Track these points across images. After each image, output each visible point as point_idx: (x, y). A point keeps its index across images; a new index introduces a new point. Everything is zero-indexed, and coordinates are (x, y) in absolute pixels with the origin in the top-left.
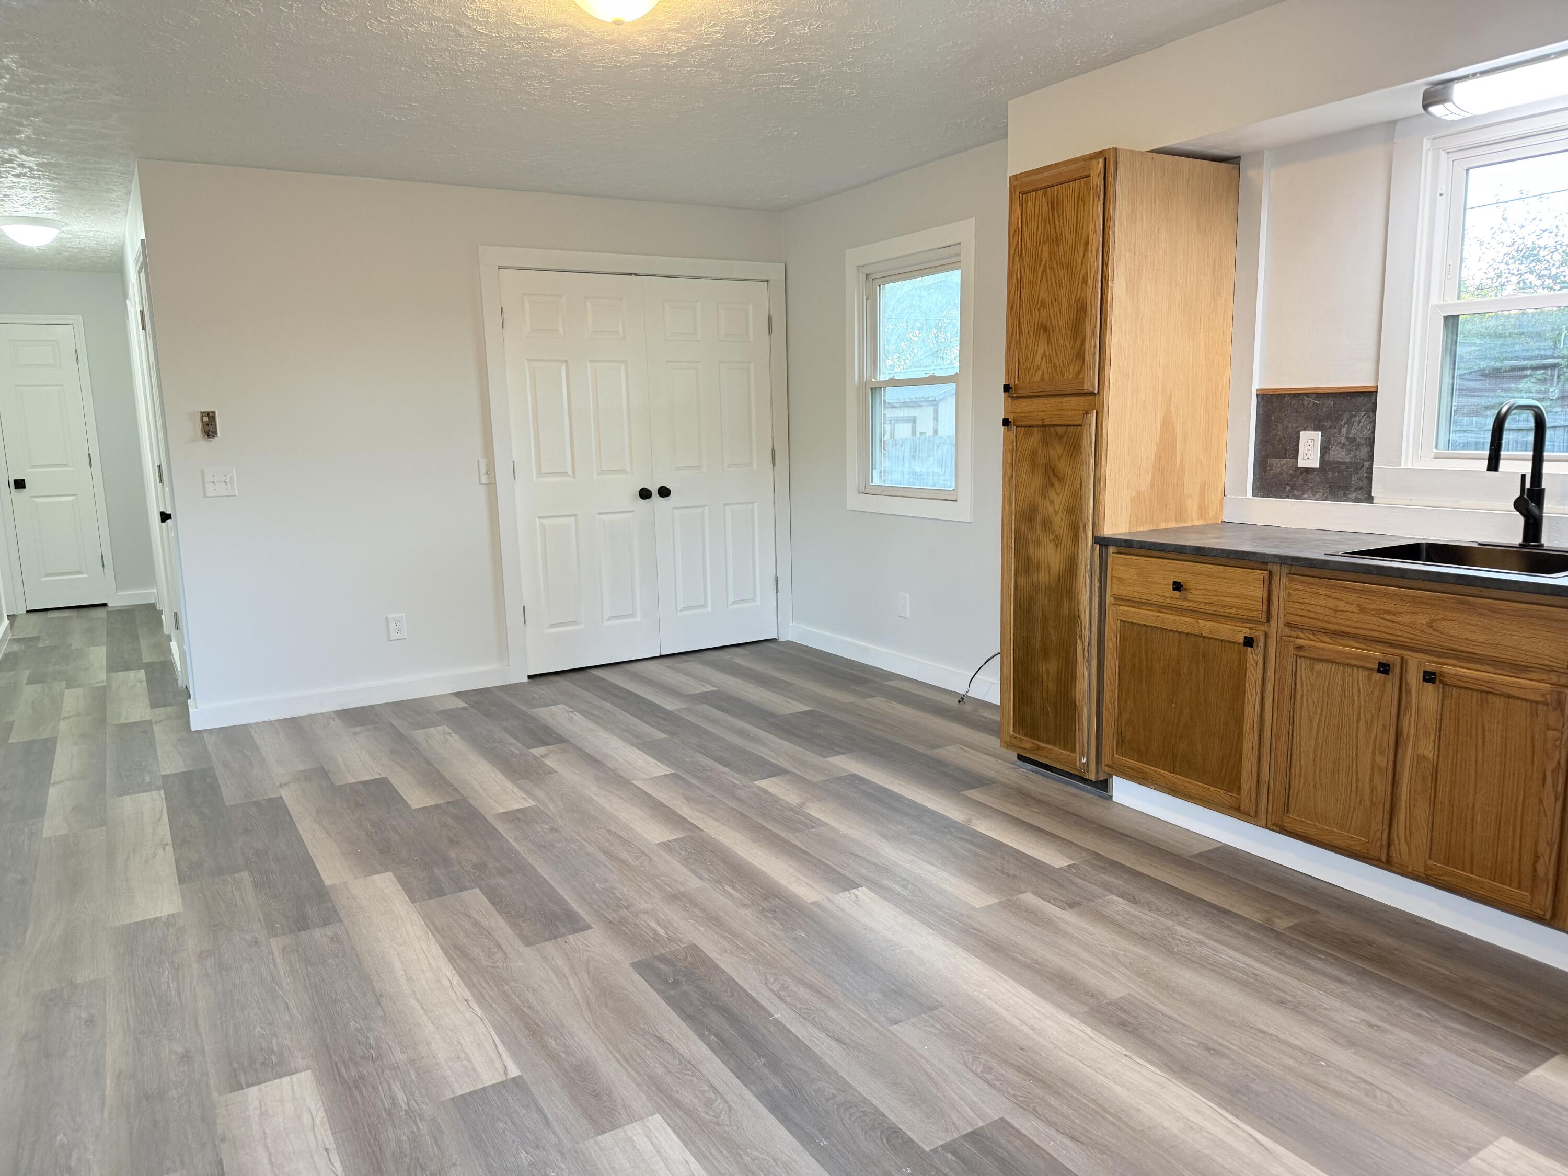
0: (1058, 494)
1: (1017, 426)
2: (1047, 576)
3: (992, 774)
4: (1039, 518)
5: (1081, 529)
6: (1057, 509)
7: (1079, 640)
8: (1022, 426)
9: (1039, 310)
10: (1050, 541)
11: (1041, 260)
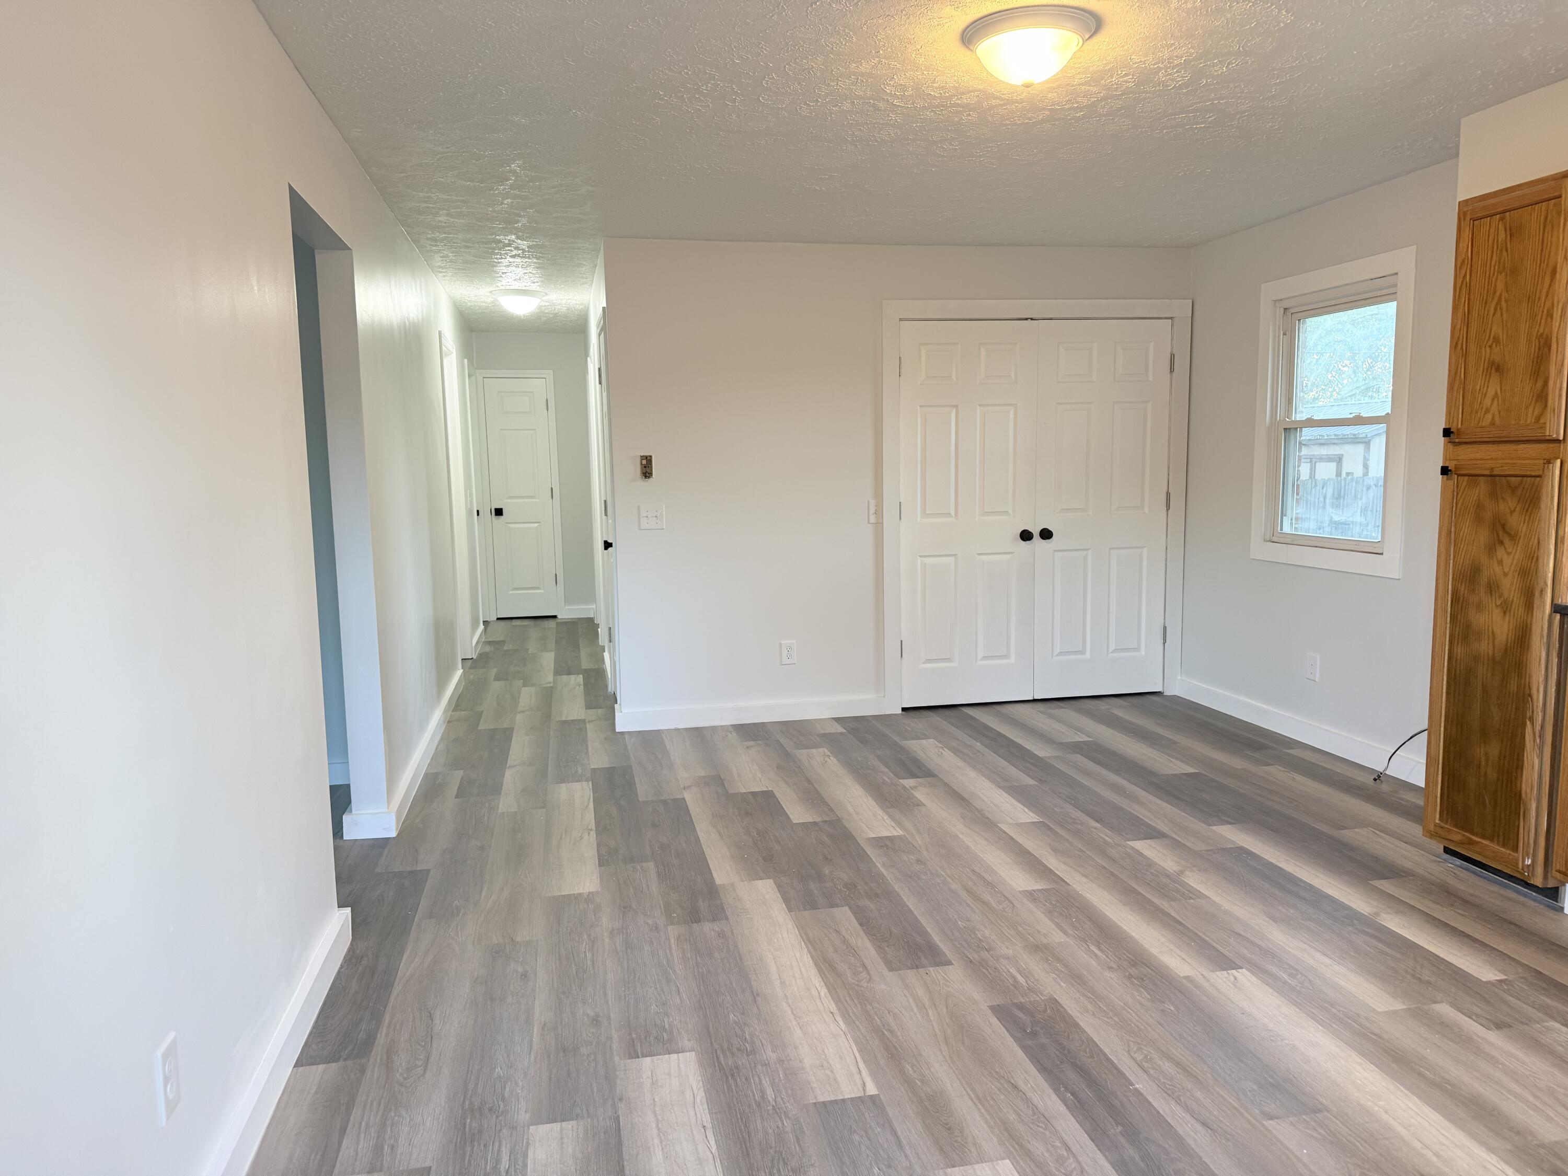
0: (1509, 554)
1: (1459, 475)
2: (1491, 647)
3: (1408, 865)
4: (1483, 579)
5: (1537, 594)
6: (1506, 570)
7: (1528, 723)
8: (1465, 475)
9: (1490, 347)
10: (1497, 606)
11: (1495, 293)
